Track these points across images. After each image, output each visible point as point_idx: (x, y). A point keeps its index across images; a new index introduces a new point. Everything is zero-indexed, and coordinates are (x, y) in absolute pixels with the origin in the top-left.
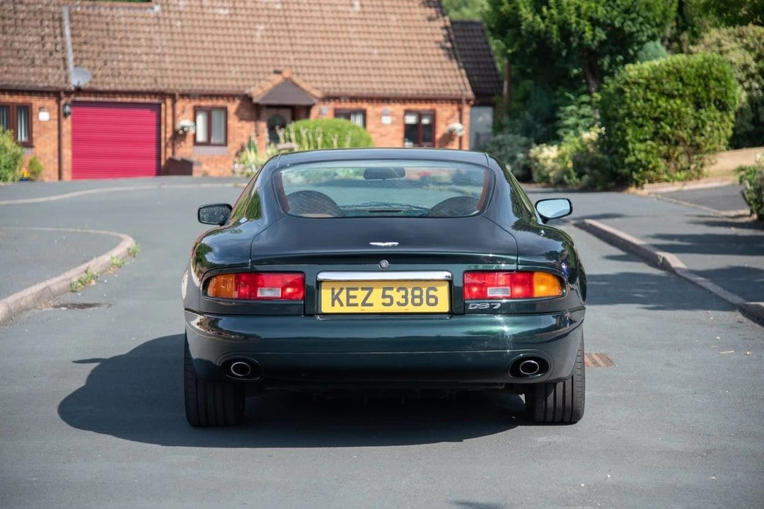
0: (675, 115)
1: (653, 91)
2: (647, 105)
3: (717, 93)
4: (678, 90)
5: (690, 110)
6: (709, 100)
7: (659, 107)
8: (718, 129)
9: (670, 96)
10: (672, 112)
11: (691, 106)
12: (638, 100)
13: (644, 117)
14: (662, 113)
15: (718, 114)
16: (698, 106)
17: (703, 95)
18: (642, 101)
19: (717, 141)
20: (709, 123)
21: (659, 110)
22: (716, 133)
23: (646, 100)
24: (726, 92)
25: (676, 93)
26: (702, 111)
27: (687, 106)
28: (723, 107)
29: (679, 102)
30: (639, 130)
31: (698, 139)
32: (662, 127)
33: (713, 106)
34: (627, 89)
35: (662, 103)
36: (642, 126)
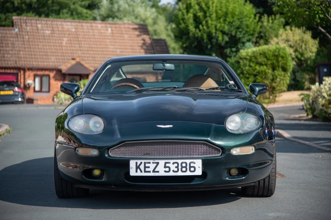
0: (264, 73)
1: (253, 62)
2: (251, 69)
3: (282, 63)
4: (264, 62)
5: (270, 71)
6: (279, 66)
7: (256, 69)
8: (283, 80)
9: (261, 64)
10: (262, 71)
11: (271, 69)
12: (246, 66)
13: (249, 74)
14: (257, 72)
15: (283, 73)
16: (274, 69)
17: (276, 64)
18: (248, 66)
19: (282, 85)
20: (279, 77)
21: (256, 71)
22: (282, 82)
23: (250, 66)
24: (286, 63)
25: (263, 63)
26: (275, 71)
27: (269, 69)
28: (284, 70)
29: (265, 67)
30: (247, 80)
31: (274, 85)
32: (257, 79)
33: (280, 69)
34: (241, 61)
35: (257, 67)
36: (248, 78)
